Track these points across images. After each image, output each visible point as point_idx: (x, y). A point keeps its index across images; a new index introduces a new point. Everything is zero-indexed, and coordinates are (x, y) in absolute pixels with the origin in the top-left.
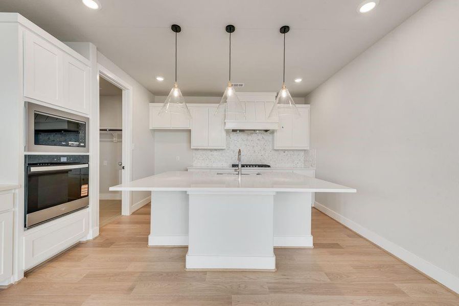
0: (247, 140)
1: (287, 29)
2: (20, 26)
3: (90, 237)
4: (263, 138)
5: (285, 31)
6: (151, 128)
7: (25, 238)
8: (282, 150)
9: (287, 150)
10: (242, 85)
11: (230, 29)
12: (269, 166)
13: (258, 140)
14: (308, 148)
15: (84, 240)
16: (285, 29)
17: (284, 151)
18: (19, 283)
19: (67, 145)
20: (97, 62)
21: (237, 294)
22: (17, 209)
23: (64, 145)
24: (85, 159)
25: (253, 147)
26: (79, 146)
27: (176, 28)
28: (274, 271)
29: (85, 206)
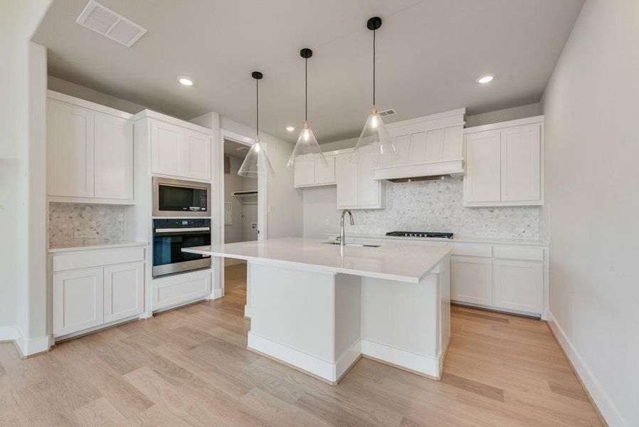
0: (420, 193)
1: (377, 22)
2: (148, 119)
3: (212, 297)
4: (448, 189)
5: (374, 25)
6: (296, 187)
7: (153, 284)
8: (487, 208)
9: (498, 207)
10: (392, 112)
11: (306, 53)
12: (450, 235)
13: (439, 192)
14: (541, 203)
15: (207, 298)
16: (374, 23)
17: (492, 209)
18: (148, 319)
19: (188, 210)
20: (220, 127)
21: (262, 388)
22: (147, 261)
23: (186, 210)
24: (207, 223)
25: (431, 203)
26: (200, 210)
27: (257, 75)
28: (331, 384)
29: (208, 267)
